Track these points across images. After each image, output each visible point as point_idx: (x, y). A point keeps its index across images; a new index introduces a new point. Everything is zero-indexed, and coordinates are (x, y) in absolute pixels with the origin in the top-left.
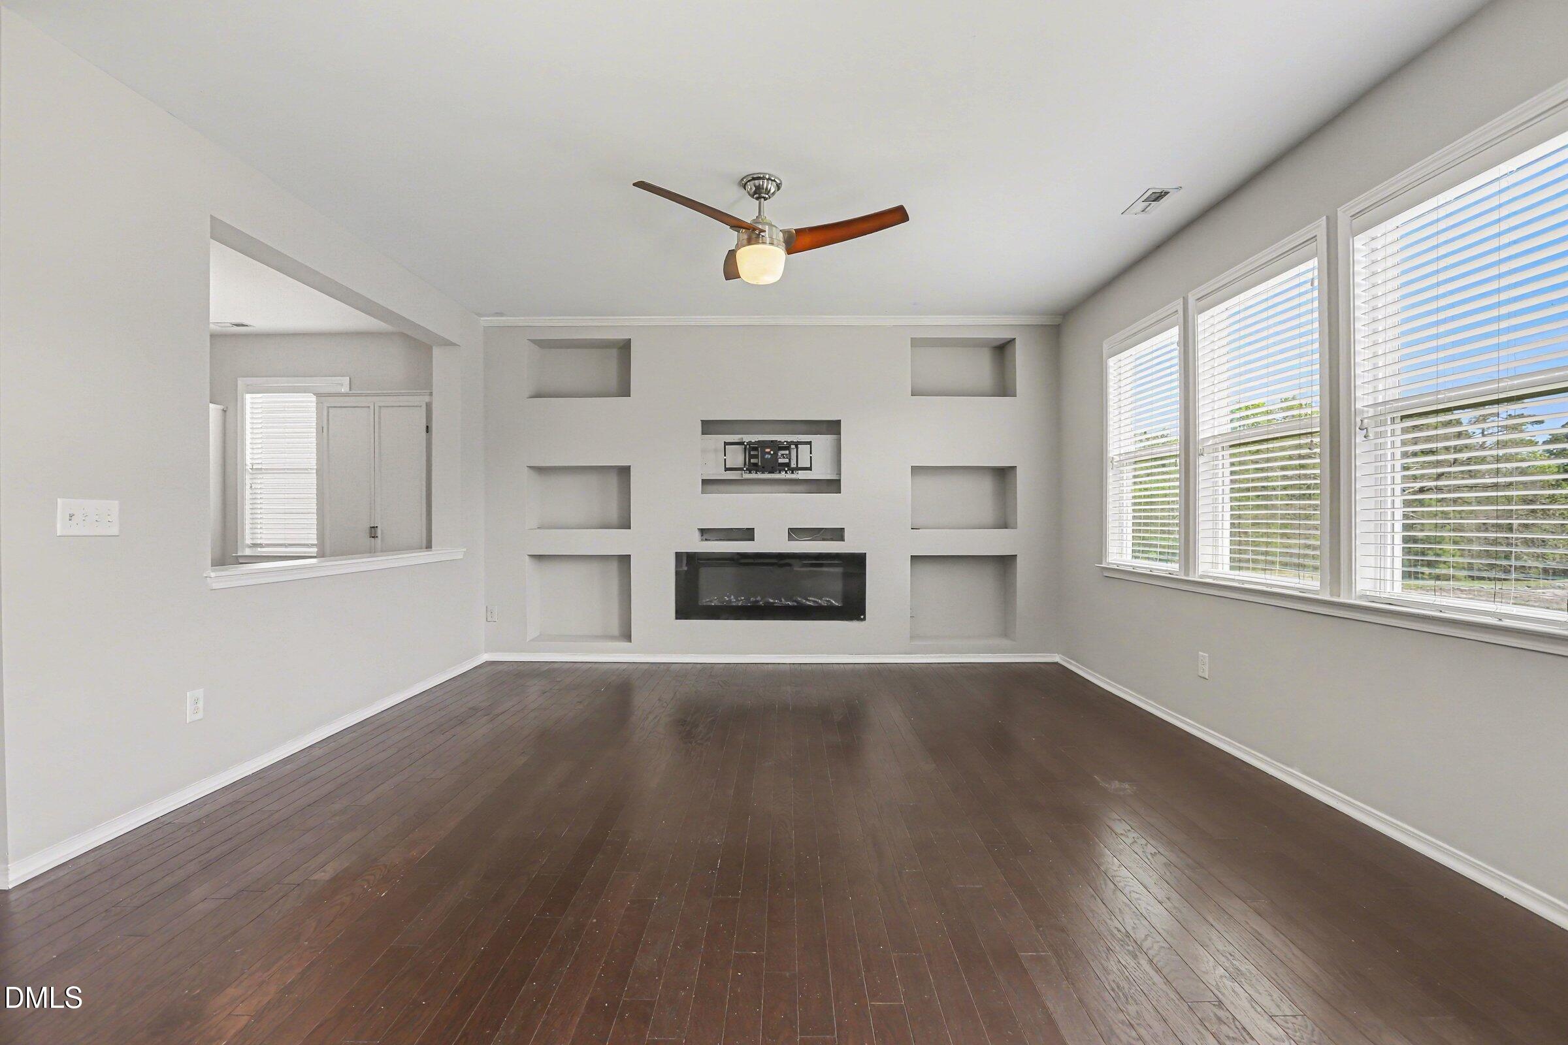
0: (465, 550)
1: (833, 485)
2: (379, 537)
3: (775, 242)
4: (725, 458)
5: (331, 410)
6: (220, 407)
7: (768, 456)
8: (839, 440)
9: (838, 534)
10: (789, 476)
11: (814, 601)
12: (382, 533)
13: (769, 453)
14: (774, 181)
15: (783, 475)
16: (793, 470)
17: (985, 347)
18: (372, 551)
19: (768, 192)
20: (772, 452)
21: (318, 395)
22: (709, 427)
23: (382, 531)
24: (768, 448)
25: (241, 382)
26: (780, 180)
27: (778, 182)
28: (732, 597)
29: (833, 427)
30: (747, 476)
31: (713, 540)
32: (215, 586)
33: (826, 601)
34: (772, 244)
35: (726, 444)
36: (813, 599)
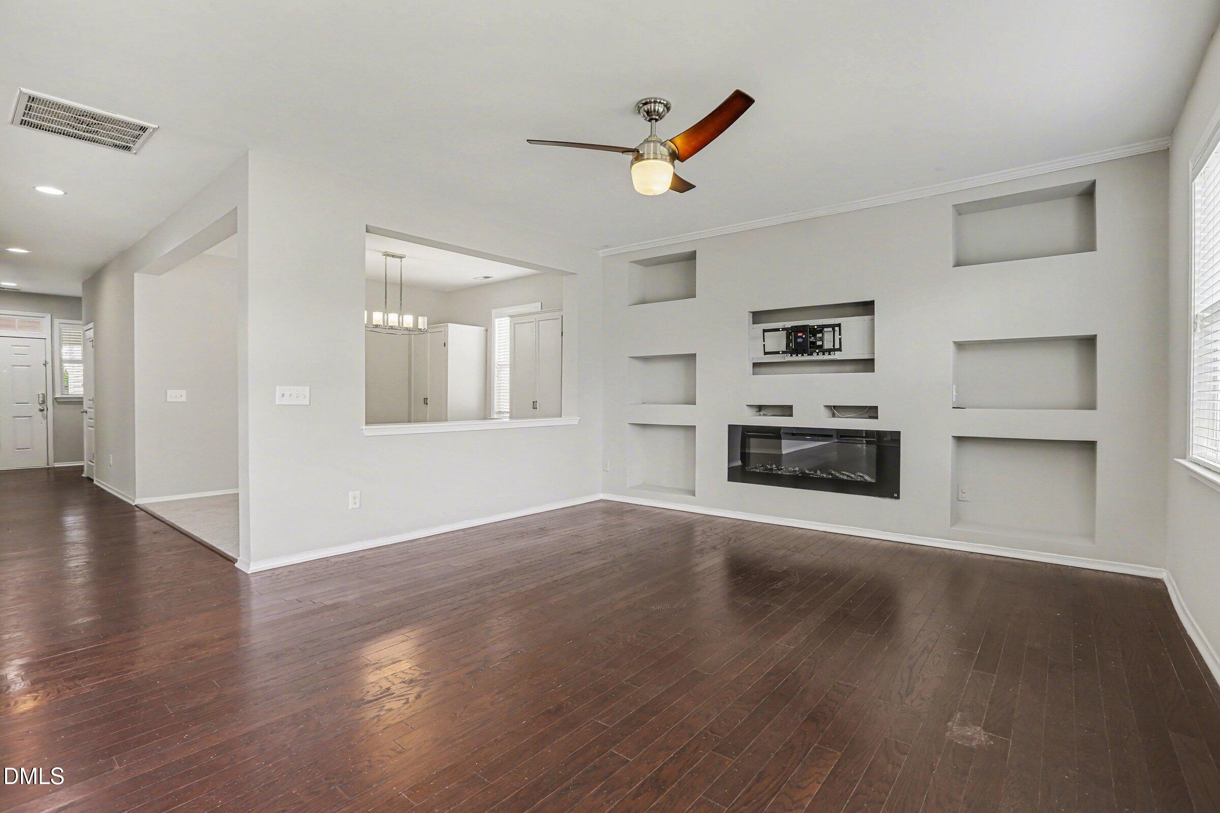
0: (579, 418)
1: (868, 364)
2: (538, 407)
3: (659, 156)
4: (764, 343)
5: (516, 325)
6: (483, 328)
7: (800, 340)
8: (873, 320)
9: (872, 412)
10: (821, 357)
11: (848, 476)
12: (540, 406)
13: (801, 337)
14: (660, 102)
15: (815, 357)
16: (829, 351)
17: (1069, 197)
18: (534, 417)
19: (659, 114)
20: (804, 336)
21: (511, 316)
22: (758, 316)
23: (539, 404)
24: (800, 332)
25: (494, 312)
26: (666, 101)
27: (665, 102)
28: (774, 466)
29: (867, 308)
30: (788, 358)
31: (770, 416)
32: (367, 434)
33: (860, 476)
34: (655, 158)
35: (765, 331)
36: (847, 473)
